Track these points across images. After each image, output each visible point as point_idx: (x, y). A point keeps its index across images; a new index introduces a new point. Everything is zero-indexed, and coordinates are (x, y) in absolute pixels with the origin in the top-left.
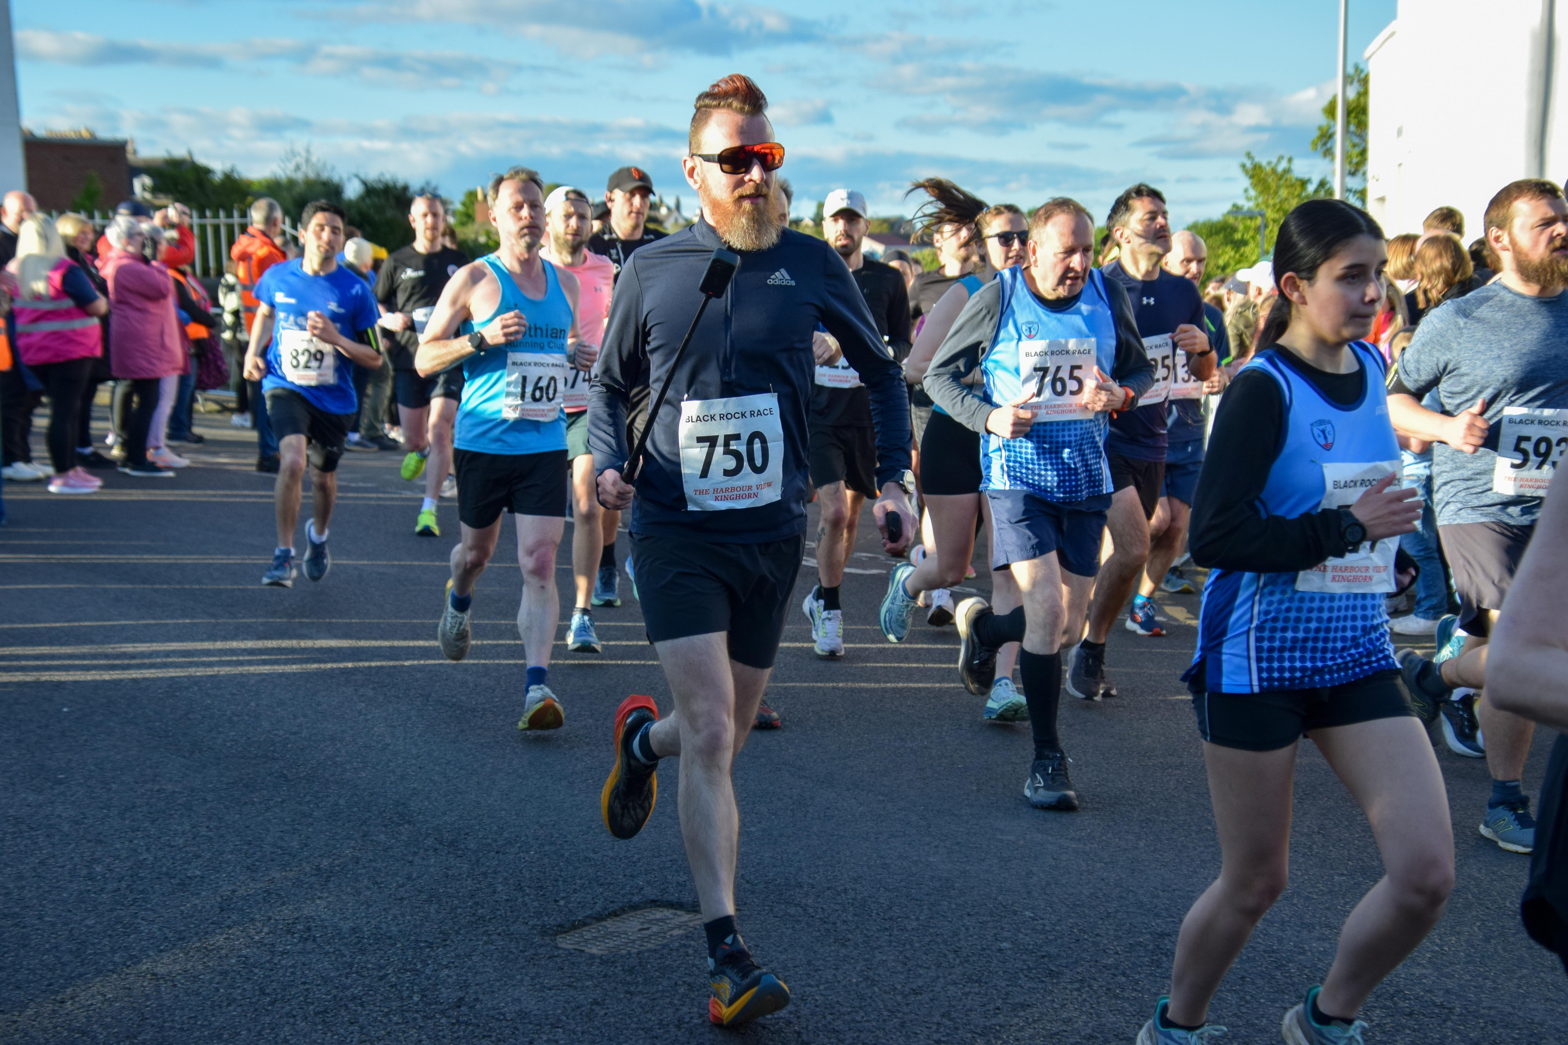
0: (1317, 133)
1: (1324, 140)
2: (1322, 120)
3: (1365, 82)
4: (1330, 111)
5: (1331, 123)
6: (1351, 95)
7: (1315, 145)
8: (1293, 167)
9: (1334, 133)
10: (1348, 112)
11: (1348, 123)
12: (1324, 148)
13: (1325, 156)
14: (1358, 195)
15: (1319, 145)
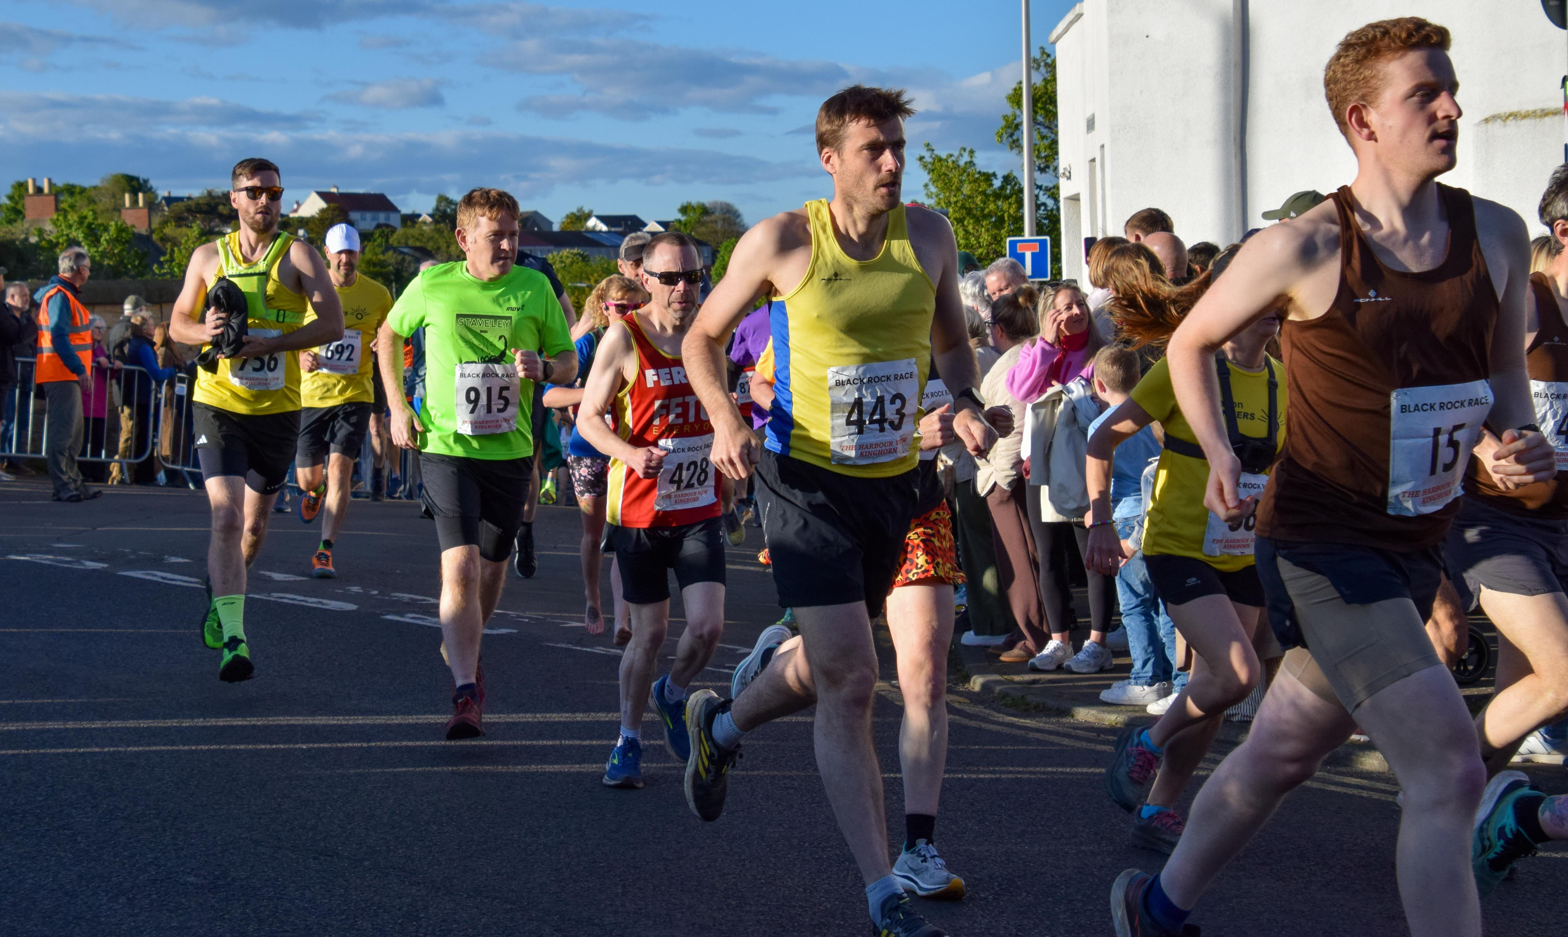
0: (1001, 123)
1: (1009, 131)
2: (1007, 109)
3: (1052, 66)
4: (1015, 98)
5: (1018, 112)
6: (1038, 79)
7: (1001, 136)
8: (975, 160)
9: (1021, 123)
10: (1035, 100)
11: (1035, 112)
12: (1011, 140)
13: (1012, 148)
14: (1048, 193)
15: (1005, 136)
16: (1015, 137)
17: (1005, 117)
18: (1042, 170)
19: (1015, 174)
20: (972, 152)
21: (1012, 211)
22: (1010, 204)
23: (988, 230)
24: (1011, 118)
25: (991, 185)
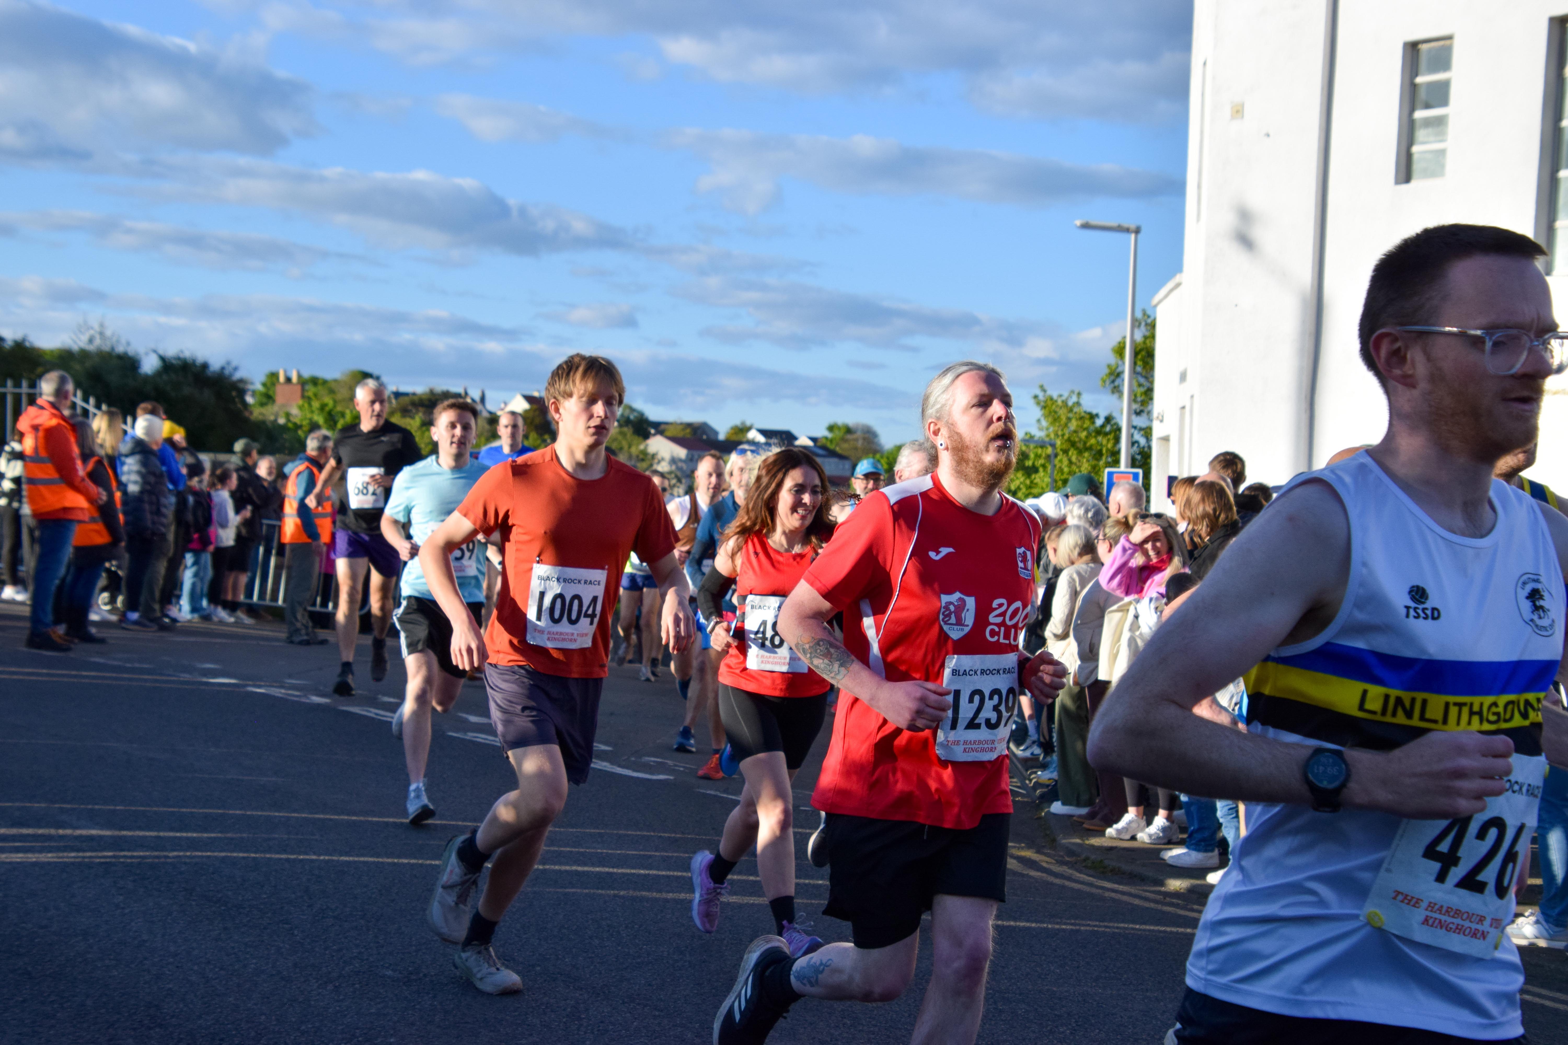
0: (1107, 371)
1: (1112, 378)
2: (1112, 359)
3: (1152, 326)
4: (1119, 351)
5: (1120, 363)
6: (1139, 337)
7: (1104, 382)
8: (1082, 401)
9: (1122, 372)
10: (1136, 353)
11: (1135, 364)
12: (1112, 385)
13: (1113, 392)
14: (1142, 432)
15: (1108, 382)
16: (1116, 383)
17: (1109, 366)
18: (1138, 413)
19: (1114, 414)
20: (1079, 394)
21: (1110, 446)
22: (1108, 440)
23: (1088, 461)
24: (1113, 368)
25: (1094, 423)
